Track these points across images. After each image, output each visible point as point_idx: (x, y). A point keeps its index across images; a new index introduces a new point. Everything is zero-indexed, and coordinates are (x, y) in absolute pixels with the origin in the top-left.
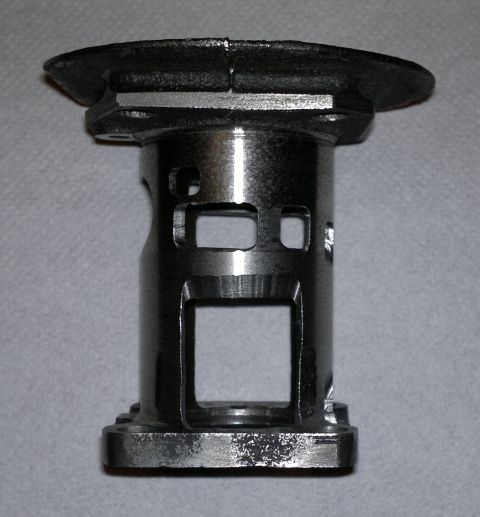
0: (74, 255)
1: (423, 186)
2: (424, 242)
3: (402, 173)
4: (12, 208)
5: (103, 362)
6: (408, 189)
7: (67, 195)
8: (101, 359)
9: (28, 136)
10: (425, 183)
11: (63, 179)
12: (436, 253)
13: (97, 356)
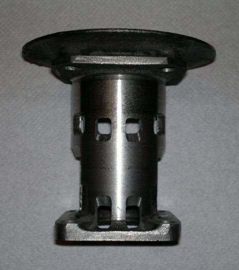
0: (34, 123)
1: (203, 90)
2: (203, 117)
3: (193, 83)
4: (4, 101)
5: (48, 175)
6: (196, 91)
7: (30, 95)
8: (48, 173)
9: (11, 66)
10: (204, 88)
11: (28, 87)
12: (210, 122)
13: (46, 172)
